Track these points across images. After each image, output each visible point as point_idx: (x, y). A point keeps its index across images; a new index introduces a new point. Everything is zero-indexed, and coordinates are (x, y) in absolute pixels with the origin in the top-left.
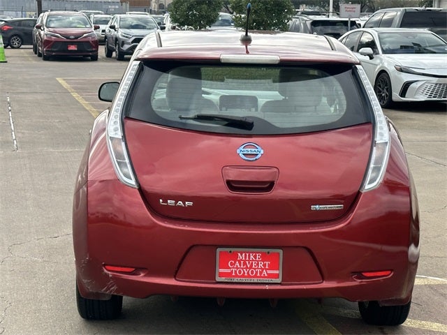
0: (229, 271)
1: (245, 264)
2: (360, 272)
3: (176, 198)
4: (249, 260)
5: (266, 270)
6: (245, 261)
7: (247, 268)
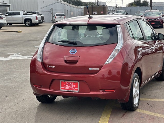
0: (64, 87)
1: (68, 86)
2: (104, 90)
3: (51, 65)
4: (70, 85)
5: (74, 88)
6: (68, 85)
7: (69, 87)
